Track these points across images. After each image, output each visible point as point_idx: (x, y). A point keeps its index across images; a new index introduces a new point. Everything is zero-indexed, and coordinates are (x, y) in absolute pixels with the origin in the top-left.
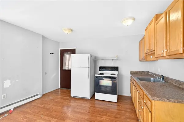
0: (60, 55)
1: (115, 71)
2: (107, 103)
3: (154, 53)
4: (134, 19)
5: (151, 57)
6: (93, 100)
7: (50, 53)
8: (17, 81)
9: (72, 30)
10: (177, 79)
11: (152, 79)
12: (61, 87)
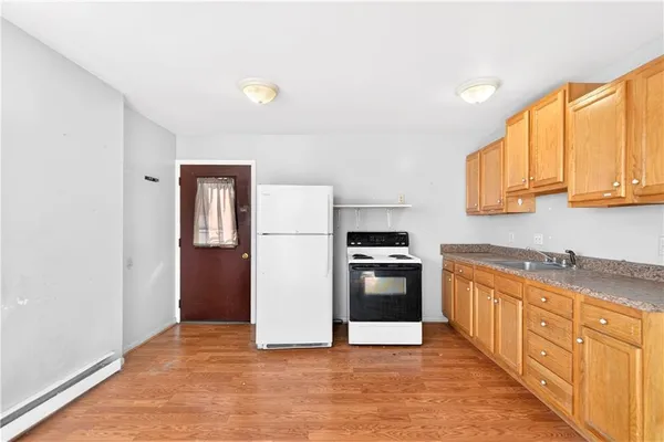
0: (178, 189)
1: (400, 245)
2: (396, 351)
3: (565, 190)
4: (498, 85)
5: (520, 201)
6: (344, 347)
7: (147, 178)
8: (21, 303)
9: (277, 90)
10: (619, 258)
11: (528, 264)
12: (182, 320)
